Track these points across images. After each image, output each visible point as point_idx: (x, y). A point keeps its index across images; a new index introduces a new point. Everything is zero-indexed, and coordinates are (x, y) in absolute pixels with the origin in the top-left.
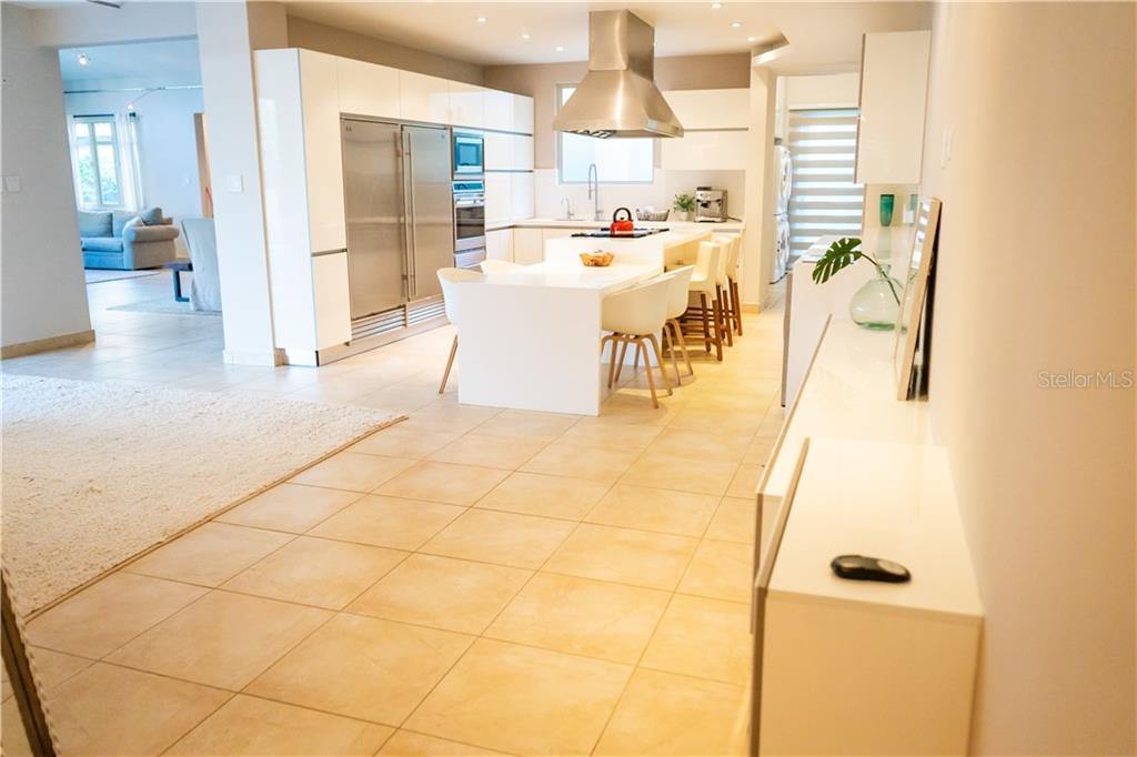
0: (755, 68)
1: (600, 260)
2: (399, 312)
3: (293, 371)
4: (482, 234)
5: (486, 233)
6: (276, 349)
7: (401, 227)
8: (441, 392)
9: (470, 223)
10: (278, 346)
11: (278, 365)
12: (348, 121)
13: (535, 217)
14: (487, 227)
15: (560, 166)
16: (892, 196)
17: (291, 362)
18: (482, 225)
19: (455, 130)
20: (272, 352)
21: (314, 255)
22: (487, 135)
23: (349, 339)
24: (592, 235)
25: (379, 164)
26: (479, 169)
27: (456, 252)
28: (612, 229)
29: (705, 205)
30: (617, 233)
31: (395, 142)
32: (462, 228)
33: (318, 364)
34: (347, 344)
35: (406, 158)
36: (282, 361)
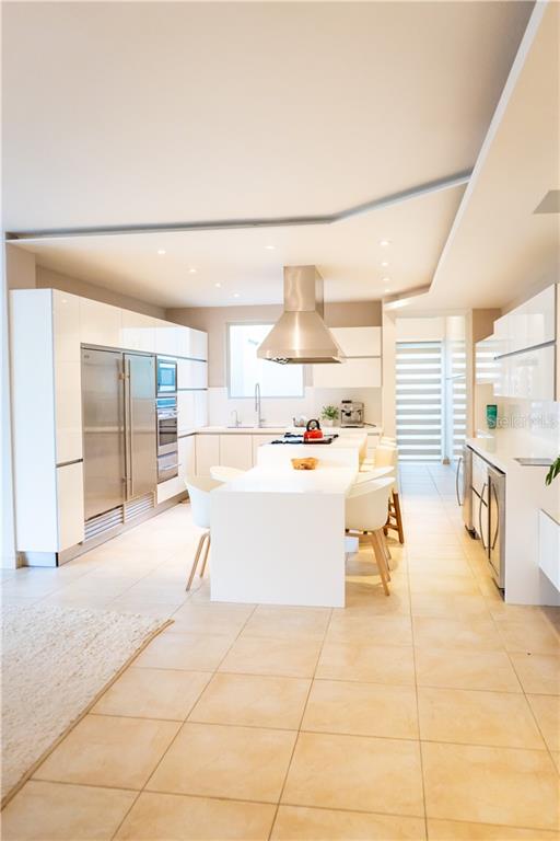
0: (386, 312)
1: (309, 464)
2: (119, 511)
3: (31, 573)
4: (175, 441)
5: (179, 440)
6: (17, 552)
7: (122, 435)
8: (188, 589)
9: (167, 432)
10: (20, 550)
11: (18, 567)
12: (86, 348)
13: (208, 426)
14: (179, 435)
15: (229, 385)
16: (495, 406)
17: (30, 563)
18: (176, 433)
19: (159, 357)
20: (13, 555)
21: (58, 466)
22: (179, 362)
23: (82, 538)
24: (287, 442)
25: (107, 385)
26: (173, 388)
27: (158, 457)
28: (306, 436)
29: (348, 415)
30: (310, 440)
31: (118, 366)
32: (163, 436)
33: (57, 565)
34: (80, 544)
35: (127, 379)
36: (23, 563)
